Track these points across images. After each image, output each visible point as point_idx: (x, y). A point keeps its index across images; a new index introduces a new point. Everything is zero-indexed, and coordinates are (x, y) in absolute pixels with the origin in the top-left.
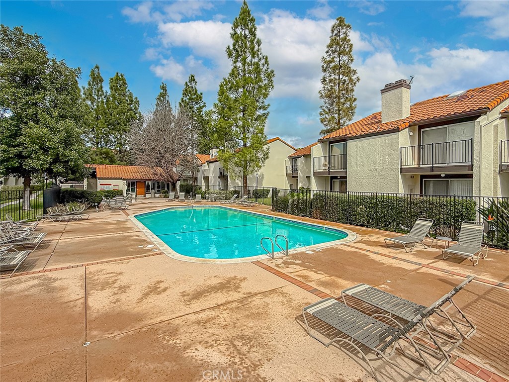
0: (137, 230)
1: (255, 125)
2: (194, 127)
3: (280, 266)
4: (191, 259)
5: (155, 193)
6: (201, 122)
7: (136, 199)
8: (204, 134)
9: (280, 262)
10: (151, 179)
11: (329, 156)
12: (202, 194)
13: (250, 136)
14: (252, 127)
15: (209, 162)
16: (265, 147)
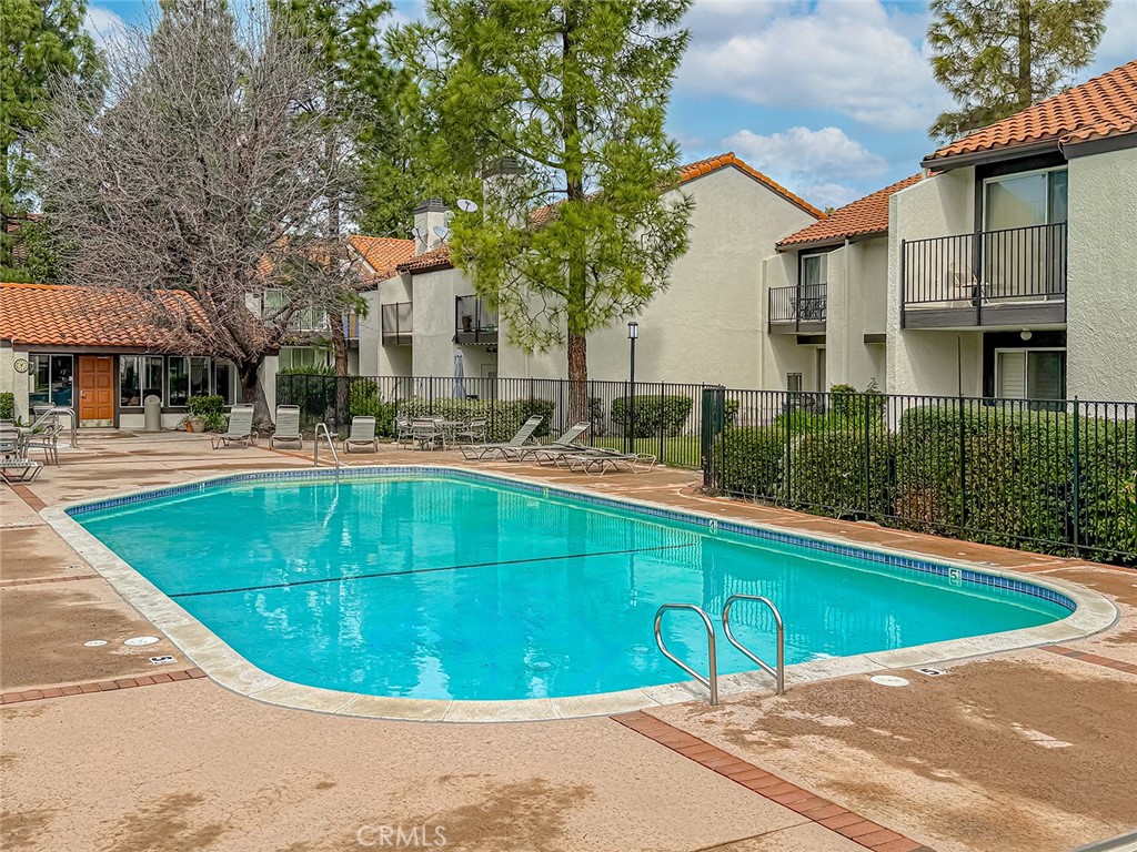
0: (82, 570)
1: (622, 97)
2: (339, 109)
3: (749, 738)
4: (327, 700)
5: (163, 411)
6: (371, 81)
7: (74, 437)
8: (382, 138)
9: (746, 718)
10: (145, 347)
11: (978, 236)
12: (379, 416)
13: (598, 147)
14: (608, 105)
15: (411, 271)
16: (669, 201)
